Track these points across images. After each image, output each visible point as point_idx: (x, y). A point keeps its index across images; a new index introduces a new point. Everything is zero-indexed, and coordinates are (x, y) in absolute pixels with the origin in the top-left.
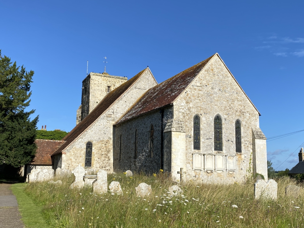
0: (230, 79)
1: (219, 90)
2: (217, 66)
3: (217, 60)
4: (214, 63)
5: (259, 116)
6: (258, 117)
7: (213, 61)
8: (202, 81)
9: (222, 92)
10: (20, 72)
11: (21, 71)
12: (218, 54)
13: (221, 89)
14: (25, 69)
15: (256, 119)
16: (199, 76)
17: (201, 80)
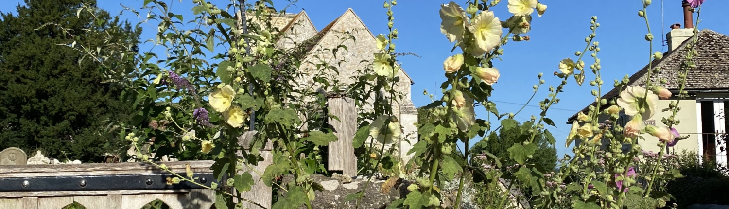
0: (369, 39)
1: (353, 55)
2: (350, 24)
3: (351, 17)
4: (346, 22)
5: (411, 84)
6: (410, 86)
7: (345, 19)
8: (328, 46)
9: (357, 57)
10: (123, 28)
11: (126, 28)
12: (352, 9)
13: (356, 53)
14: (130, 24)
15: (406, 89)
16: (324, 39)
17: (327, 44)
